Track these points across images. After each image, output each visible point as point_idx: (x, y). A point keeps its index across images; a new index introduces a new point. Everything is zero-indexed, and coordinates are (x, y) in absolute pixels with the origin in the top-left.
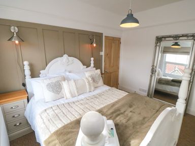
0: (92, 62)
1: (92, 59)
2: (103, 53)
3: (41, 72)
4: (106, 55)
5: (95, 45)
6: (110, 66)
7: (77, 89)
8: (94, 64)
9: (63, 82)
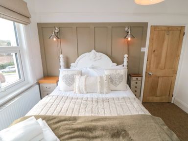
0: (126, 60)
1: (126, 56)
2: (145, 50)
3: (72, 64)
4: (152, 51)
5: (129, 39)
6: (157, 68)
7: (85, 85)
8: (128, 62)
9: (77, 76)
